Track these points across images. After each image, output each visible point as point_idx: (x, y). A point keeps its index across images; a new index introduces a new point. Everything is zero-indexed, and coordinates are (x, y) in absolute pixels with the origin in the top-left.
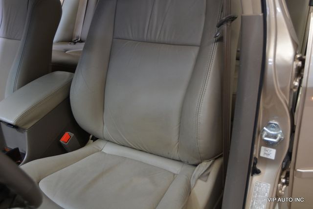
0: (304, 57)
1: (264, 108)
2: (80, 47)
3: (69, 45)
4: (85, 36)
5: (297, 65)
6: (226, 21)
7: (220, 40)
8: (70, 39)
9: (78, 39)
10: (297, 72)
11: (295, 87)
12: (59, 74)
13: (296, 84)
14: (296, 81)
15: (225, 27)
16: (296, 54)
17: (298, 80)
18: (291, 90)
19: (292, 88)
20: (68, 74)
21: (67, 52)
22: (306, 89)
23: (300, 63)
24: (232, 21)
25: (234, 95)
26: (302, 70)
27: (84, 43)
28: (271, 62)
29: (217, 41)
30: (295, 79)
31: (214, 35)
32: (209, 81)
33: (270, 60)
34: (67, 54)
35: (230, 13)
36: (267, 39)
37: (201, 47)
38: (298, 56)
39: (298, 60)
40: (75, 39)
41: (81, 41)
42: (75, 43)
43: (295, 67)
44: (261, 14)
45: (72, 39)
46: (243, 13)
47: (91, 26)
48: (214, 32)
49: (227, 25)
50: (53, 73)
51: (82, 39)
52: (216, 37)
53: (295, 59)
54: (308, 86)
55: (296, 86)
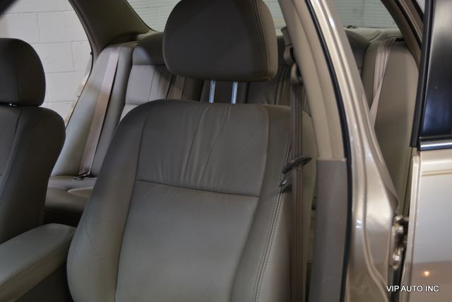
0: (406, 219)
1: (352, 291)
2: (90, 184)
3: (73, 180)
4: (97, 168)
5: (396, 232)
6: (296, 165)
7: (288, 189)
8: (75, 172)
9: (87, 172)
10: (397, 240)
11: (395, 263)
12: (54, 227)
13: (397, 258)
14: (397, 254)
15: (294, 172)
16: (395, 215)
17: (399, 253)
18: (390, 267)
19: (391, 264)
20: (66, 228)
21: (69, 191)
22: (411, 265)
23: (401, 229)
24: (305, 163)
25: (309, 265)
26: (405, 237)
27: (96, 179)
28: (359, 225)
29: (283, 192)
30: (394, 250)
31: (279, 183)
32: (274, 241)
33: (359, 222)
34: (70, 194)
35: (302, 154)
36: (353, 199)
37: (262, 198)
38: (398, 218)
39: (397, 225)
40: (83, 172)
41: (91, 176)
42: (82, 178)
43: (394, 234)
44: (344, 160)
45: (78, 172)
46: (318, 156)
47: (108, 150)
48: (279, 179)
49: (297, 170)
50: (45, 226)
51: (94, 173)
52: (281, 185)
53: (393, 222)
54: (415, 262)
55: (398, 261)
